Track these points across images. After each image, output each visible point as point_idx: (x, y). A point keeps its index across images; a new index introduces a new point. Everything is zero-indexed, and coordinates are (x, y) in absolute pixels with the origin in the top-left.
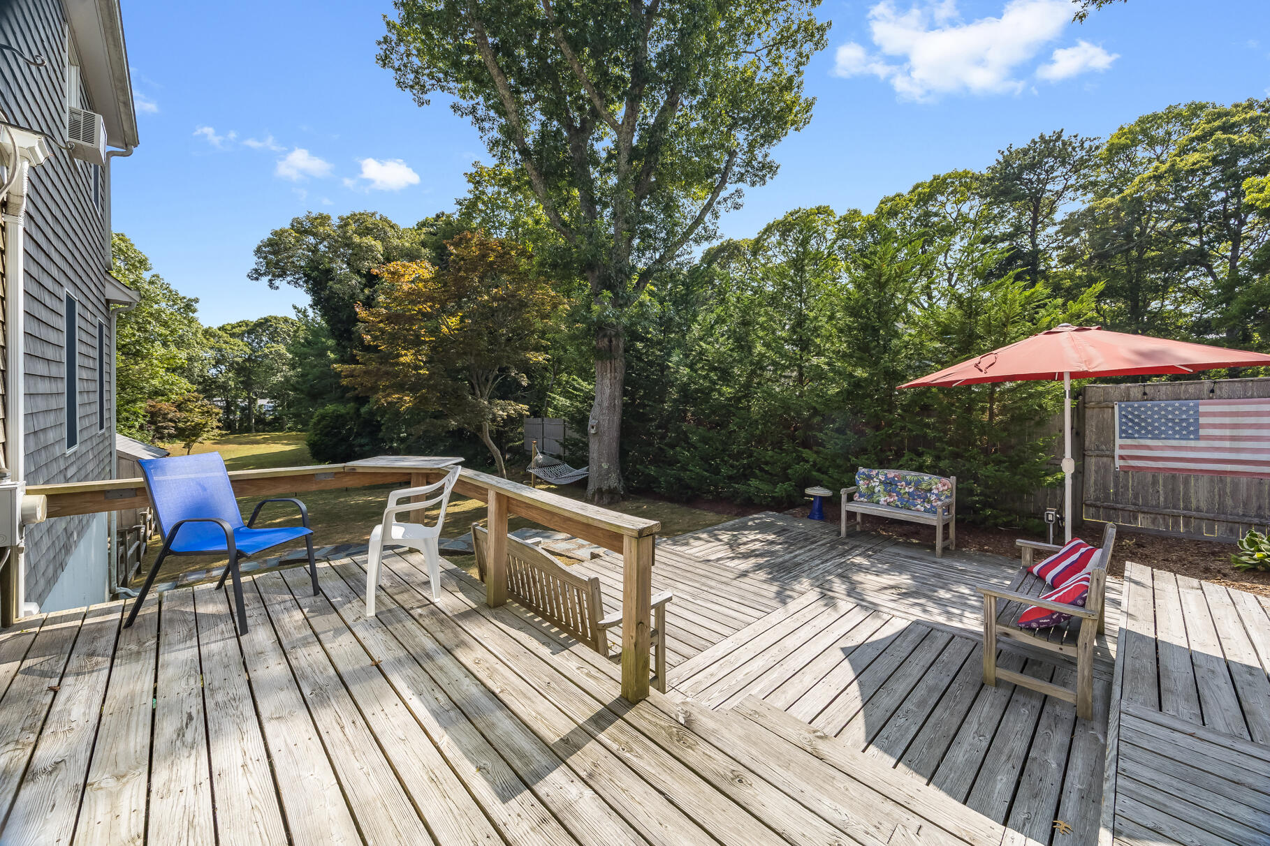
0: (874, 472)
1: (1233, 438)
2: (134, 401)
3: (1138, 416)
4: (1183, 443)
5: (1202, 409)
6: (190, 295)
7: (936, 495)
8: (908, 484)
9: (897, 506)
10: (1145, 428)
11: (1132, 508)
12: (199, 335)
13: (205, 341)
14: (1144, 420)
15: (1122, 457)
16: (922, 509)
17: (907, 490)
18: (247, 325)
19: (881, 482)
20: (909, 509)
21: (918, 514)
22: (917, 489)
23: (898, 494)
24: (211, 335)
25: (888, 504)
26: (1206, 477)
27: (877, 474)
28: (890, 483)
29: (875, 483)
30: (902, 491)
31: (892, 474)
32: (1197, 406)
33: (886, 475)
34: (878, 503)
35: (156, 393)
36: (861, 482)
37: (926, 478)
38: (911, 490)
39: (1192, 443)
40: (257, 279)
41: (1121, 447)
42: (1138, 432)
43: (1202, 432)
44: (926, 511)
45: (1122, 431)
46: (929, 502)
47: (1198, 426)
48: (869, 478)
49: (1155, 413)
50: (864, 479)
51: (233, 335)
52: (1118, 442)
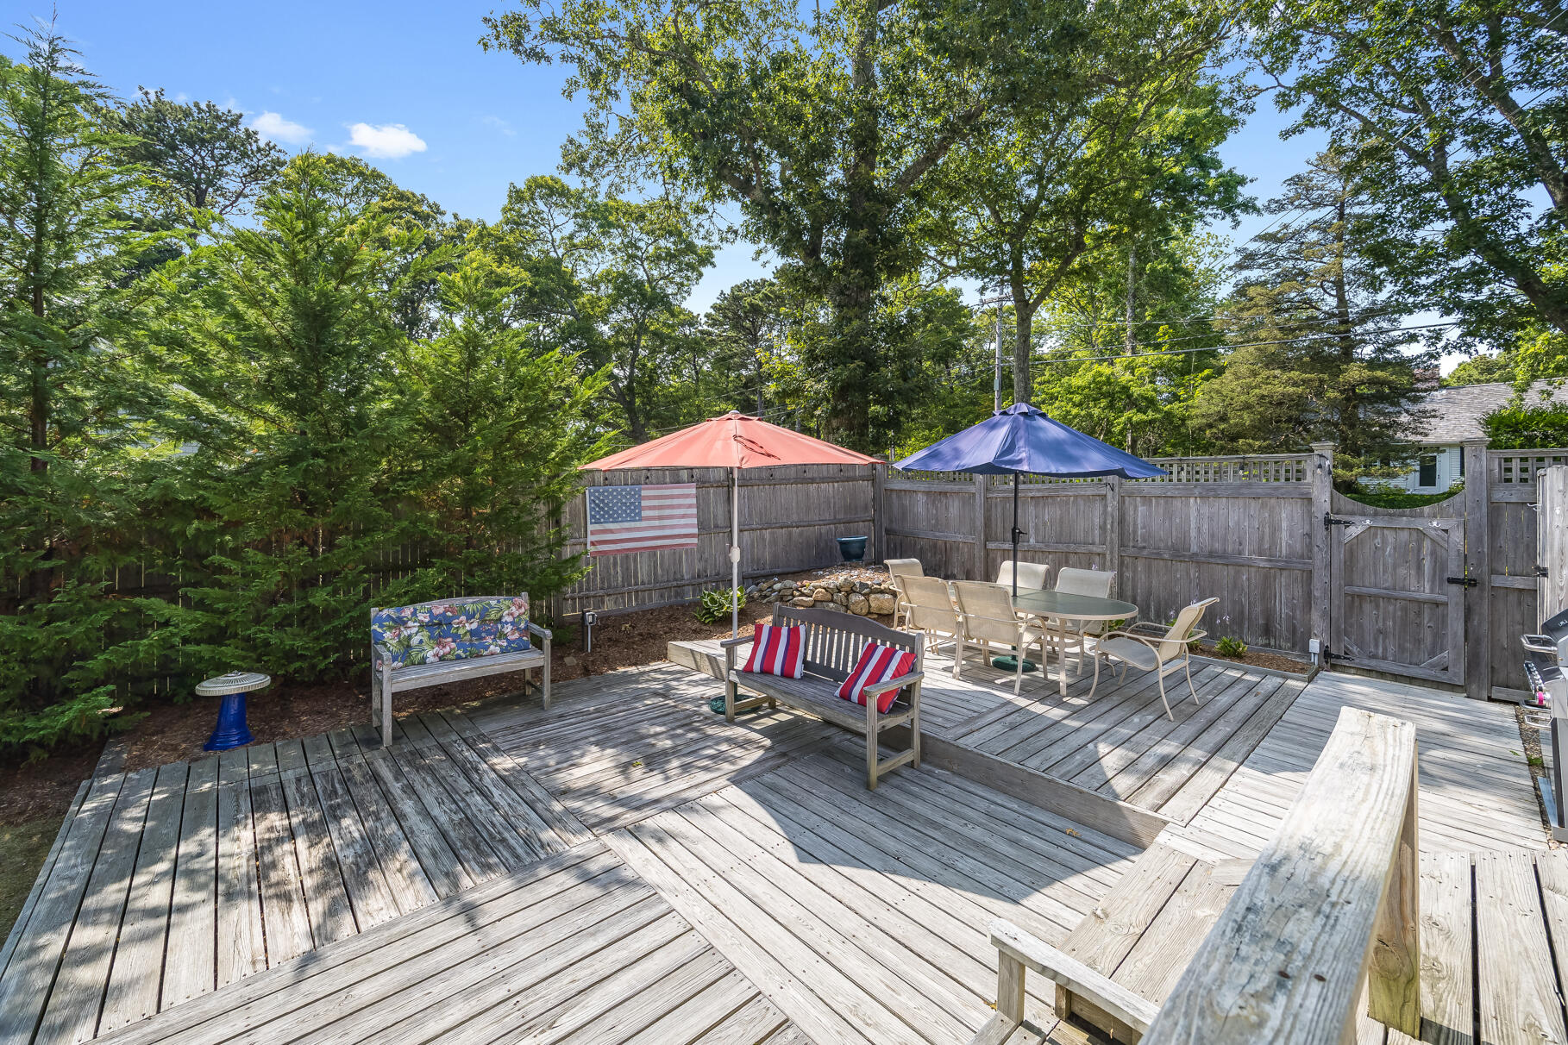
0: (407, 612)
1: (660, 518)
3: (603, 501)
4: (633, 525)
5: (644, 493)
7: (512, 623)
8: (470, 617)
9: (459, 658)
10: (607, 512)
11: (601, 593)
14: (607, 505)
15: (593, 544)
16: (498, 650)
17: (468, 627)
19: (422, 626)
20: (479, 656)
21: (497, 661)
22: (483, 621)
23: (456, 637)
25: (442, 659)
26: (647, 552)
27: (414, 614)
28: (440, 624)
29: (413, 628)
30: (461, 632)
31: (439, 607)
32: (640, 490)
33: (430, 611)
34: (423, 662)
36: (387, 635)
37: (493, 603)
38: (474, 626)
39: (638, 524)
41: (593, 533)
42: (603, 516)
43: (644, 514)
44: (504, 651)
45: (593, 517)
46: (503, 636)
47: (641, 508)
48: (400, 622)
49: (615, 497)
50: (390, 628)
52: (590, 527)
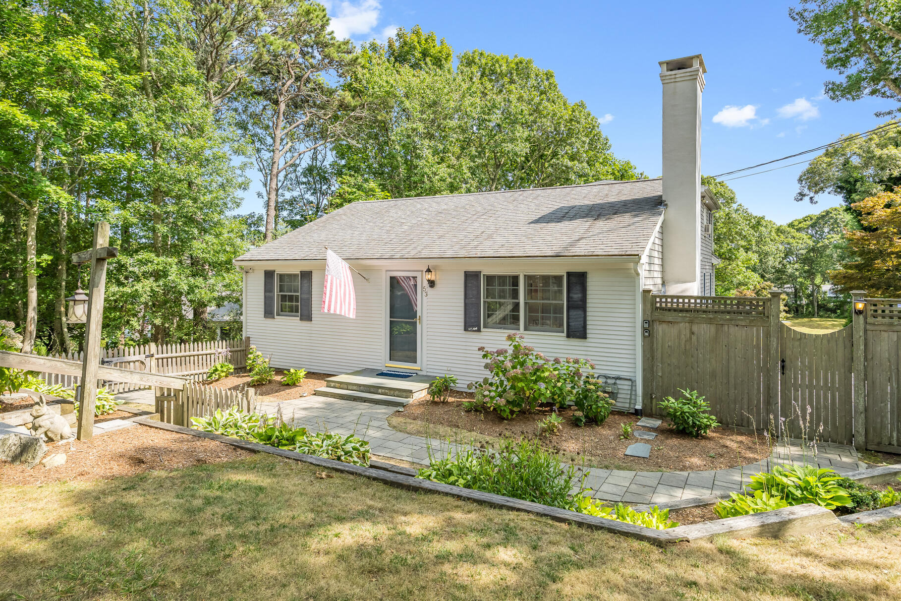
2: (729, 290)
6: (760, 215)
12: (773, 234)
13: (777, 238)
18: (811, 219)
24: (781, 232)
35: (740, 284)
40: (801, 199)
51: (798, 230)
